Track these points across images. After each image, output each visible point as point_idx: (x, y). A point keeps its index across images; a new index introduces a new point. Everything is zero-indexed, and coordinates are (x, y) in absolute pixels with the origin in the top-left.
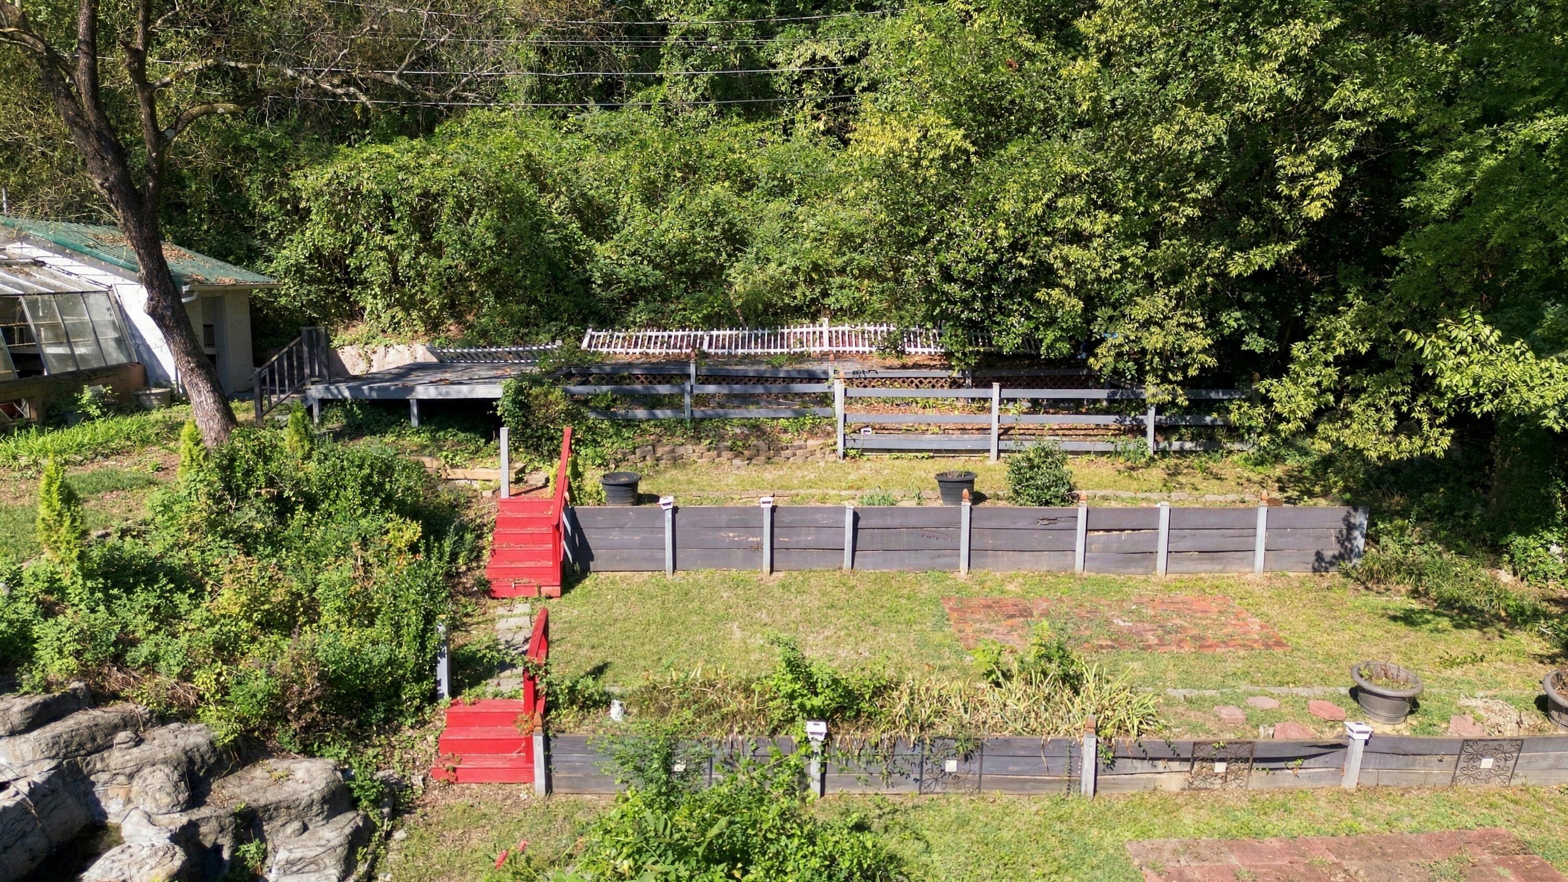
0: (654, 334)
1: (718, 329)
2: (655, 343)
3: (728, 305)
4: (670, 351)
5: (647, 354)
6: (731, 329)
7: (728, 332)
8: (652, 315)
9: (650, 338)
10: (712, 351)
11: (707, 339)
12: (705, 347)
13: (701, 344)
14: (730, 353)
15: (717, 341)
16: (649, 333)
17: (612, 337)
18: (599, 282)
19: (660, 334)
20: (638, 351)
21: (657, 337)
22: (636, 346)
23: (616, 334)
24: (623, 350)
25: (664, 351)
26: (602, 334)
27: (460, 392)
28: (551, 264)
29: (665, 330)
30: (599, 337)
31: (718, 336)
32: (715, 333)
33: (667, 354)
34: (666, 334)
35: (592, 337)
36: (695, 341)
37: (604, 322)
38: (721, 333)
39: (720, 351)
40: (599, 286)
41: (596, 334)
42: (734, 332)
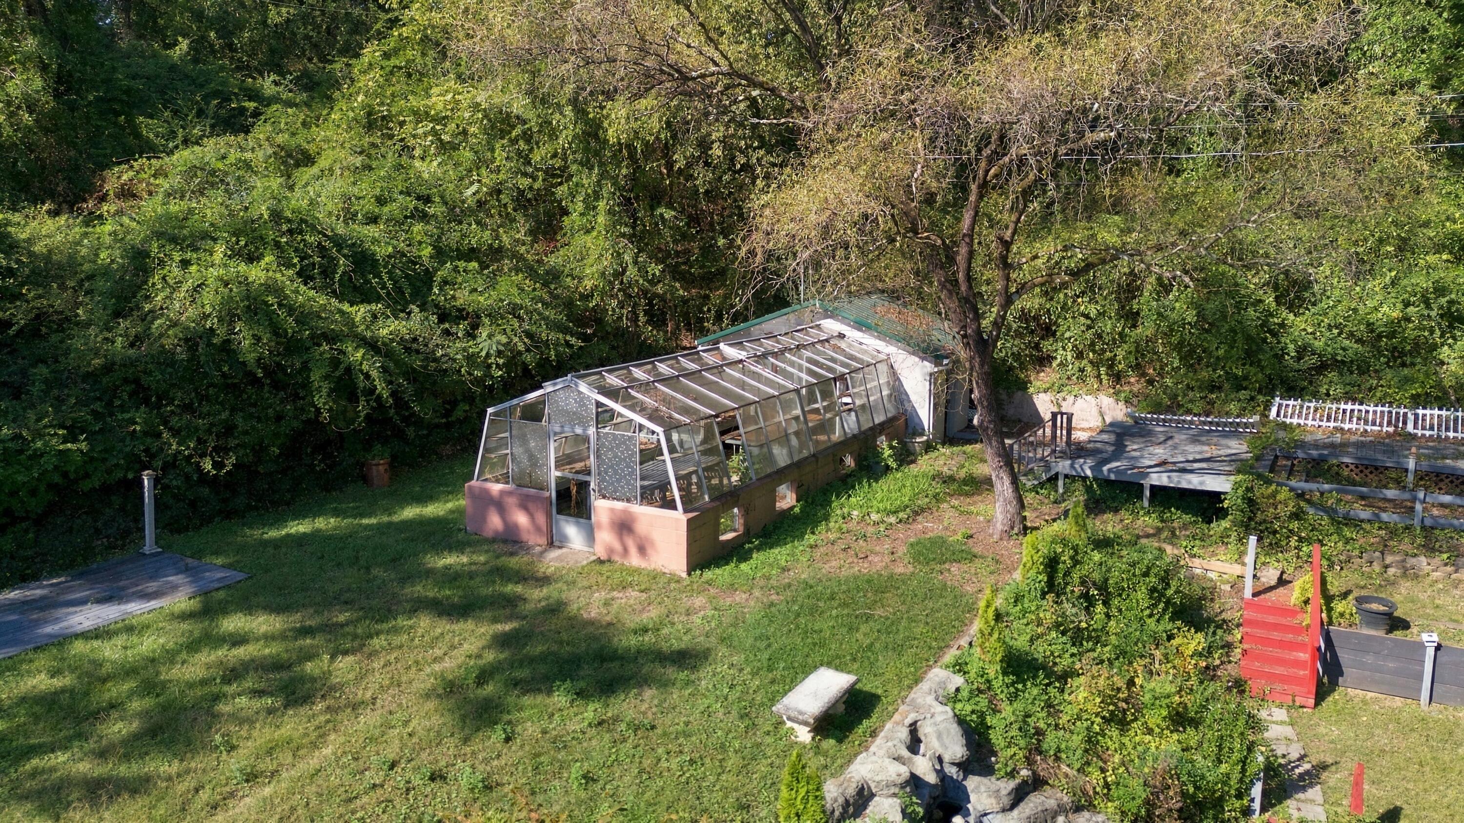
0: (1349, 407)
1: (1424, 408)
2: (1351, 418)
3: (1439, 385)
4: (1369, 428)
5: (1342, 429)
6: (1440, 409)
7: (1436, 412)
8: (1348, 388)
9: (1344, 411)
10: (1419, 432)
11: (1411, 417)
12: (1410, 427)
13: (1405, 423)
14: (1439, 436)
15: (1424, 420)
16: (1343, 406)
17: (1302, 407)
18: (1293, 354)
19: (1357, 407)
20: (1332, 424)
21: (1352, 411)
22: (1328, 420)
23: (1307, 404)
24: (1314, 423)
25: (1362, 427)
26: (1291, 402)
27: (1190, 482)
28: (1249, 338)
29: (1361, 404)
30: (1287, 406)
31: (1424, 415)
32: (1420, 412)
33: (1366, 431)
34: (1363, 408)
35: (1280, 405)
36: (1397, 419)
37: (1293, 390)
38: (1428, 412)
39: (1428, 433)
40: (1292, 357)
41: (1285, 402)
42: (1444, 413)
